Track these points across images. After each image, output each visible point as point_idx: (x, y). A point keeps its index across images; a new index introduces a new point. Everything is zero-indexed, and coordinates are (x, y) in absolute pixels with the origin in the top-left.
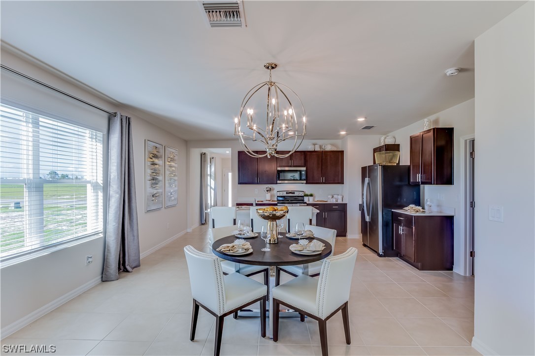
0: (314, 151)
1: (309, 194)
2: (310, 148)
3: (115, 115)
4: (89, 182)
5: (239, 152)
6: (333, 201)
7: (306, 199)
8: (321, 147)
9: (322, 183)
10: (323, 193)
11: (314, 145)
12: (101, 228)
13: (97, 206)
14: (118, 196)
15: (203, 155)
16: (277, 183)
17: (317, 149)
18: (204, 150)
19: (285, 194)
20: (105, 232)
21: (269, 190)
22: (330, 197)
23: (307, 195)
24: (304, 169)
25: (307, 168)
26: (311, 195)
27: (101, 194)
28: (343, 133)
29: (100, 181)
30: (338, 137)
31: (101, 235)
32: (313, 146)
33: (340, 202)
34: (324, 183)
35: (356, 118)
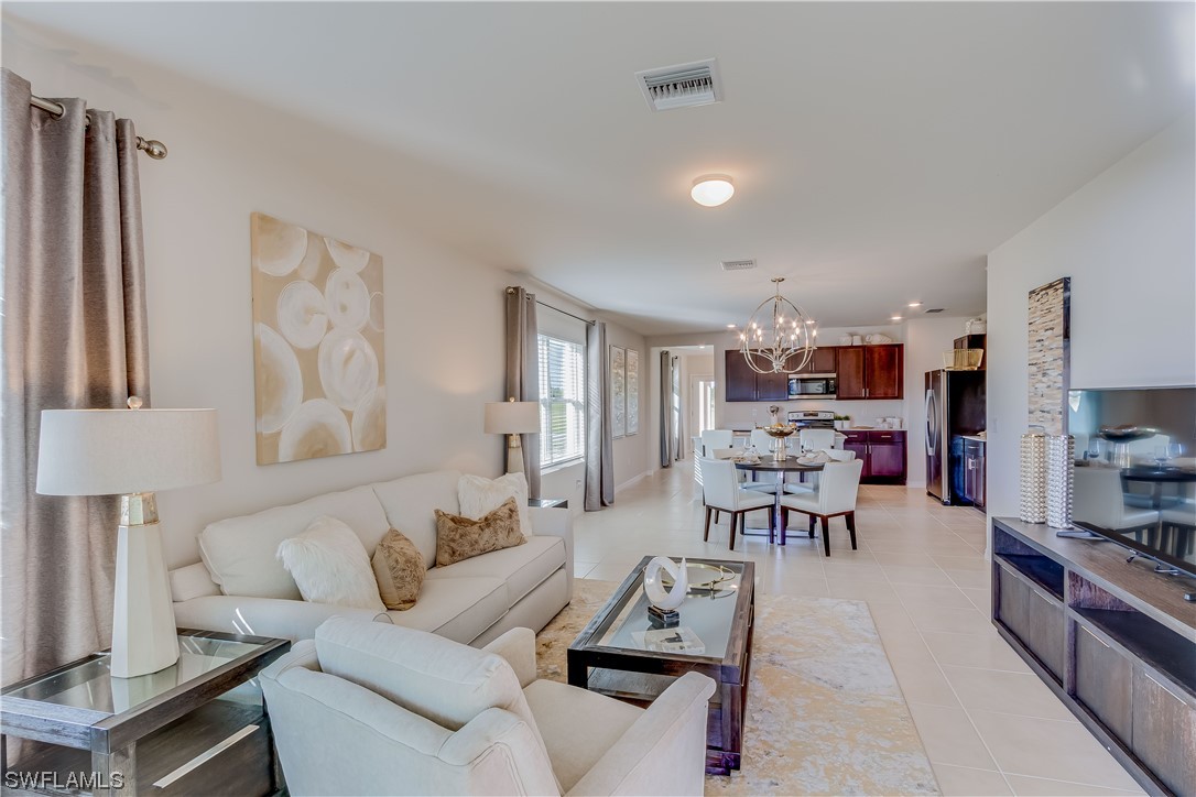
0: (852, 347)
1: (843, 416)
2: (845, 341)
3: (593, 323)
4: (570, 401)
5: (728, 353)
6: (884, 427)
7: (837, 424)
8: (863, 339)
9: (864, 398)
10: (868, 414)
11: (852, 335)
12: (582, 452)
13: (578, 428)
14: (599, 416)
15: (664, 355)
16: (789, 400)
17: (857, 342)
18: (665, 349)
19: (801, 417)
20: (587, 457)
21: (775, 411)
22: (880, 420)
23: (840, 419)
24: (834, 375)
25: (838, 375)
26: (847, 418)
27: (582, 414)
28: (897, 318)
29: (581, 400)
30: (890, 323)
31: (583, 460)
32: (849, 338)
33: (896, 428)
34: (868, 399)
35: (907, 303)
